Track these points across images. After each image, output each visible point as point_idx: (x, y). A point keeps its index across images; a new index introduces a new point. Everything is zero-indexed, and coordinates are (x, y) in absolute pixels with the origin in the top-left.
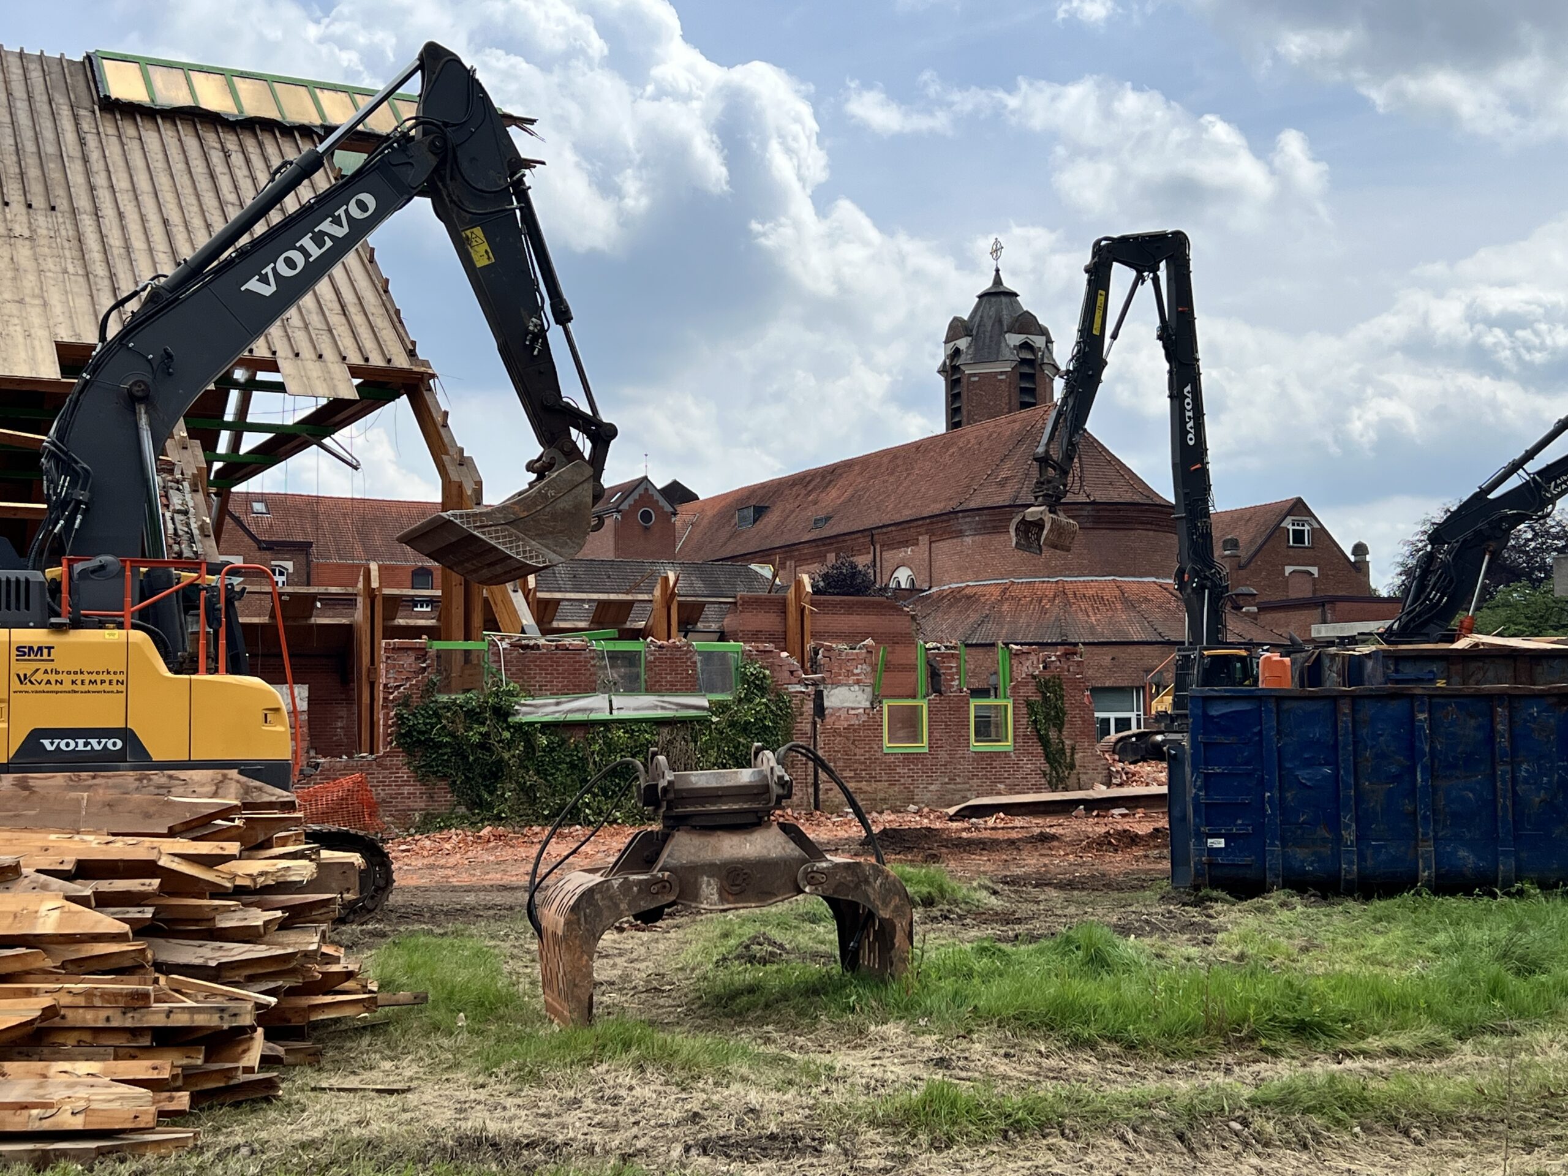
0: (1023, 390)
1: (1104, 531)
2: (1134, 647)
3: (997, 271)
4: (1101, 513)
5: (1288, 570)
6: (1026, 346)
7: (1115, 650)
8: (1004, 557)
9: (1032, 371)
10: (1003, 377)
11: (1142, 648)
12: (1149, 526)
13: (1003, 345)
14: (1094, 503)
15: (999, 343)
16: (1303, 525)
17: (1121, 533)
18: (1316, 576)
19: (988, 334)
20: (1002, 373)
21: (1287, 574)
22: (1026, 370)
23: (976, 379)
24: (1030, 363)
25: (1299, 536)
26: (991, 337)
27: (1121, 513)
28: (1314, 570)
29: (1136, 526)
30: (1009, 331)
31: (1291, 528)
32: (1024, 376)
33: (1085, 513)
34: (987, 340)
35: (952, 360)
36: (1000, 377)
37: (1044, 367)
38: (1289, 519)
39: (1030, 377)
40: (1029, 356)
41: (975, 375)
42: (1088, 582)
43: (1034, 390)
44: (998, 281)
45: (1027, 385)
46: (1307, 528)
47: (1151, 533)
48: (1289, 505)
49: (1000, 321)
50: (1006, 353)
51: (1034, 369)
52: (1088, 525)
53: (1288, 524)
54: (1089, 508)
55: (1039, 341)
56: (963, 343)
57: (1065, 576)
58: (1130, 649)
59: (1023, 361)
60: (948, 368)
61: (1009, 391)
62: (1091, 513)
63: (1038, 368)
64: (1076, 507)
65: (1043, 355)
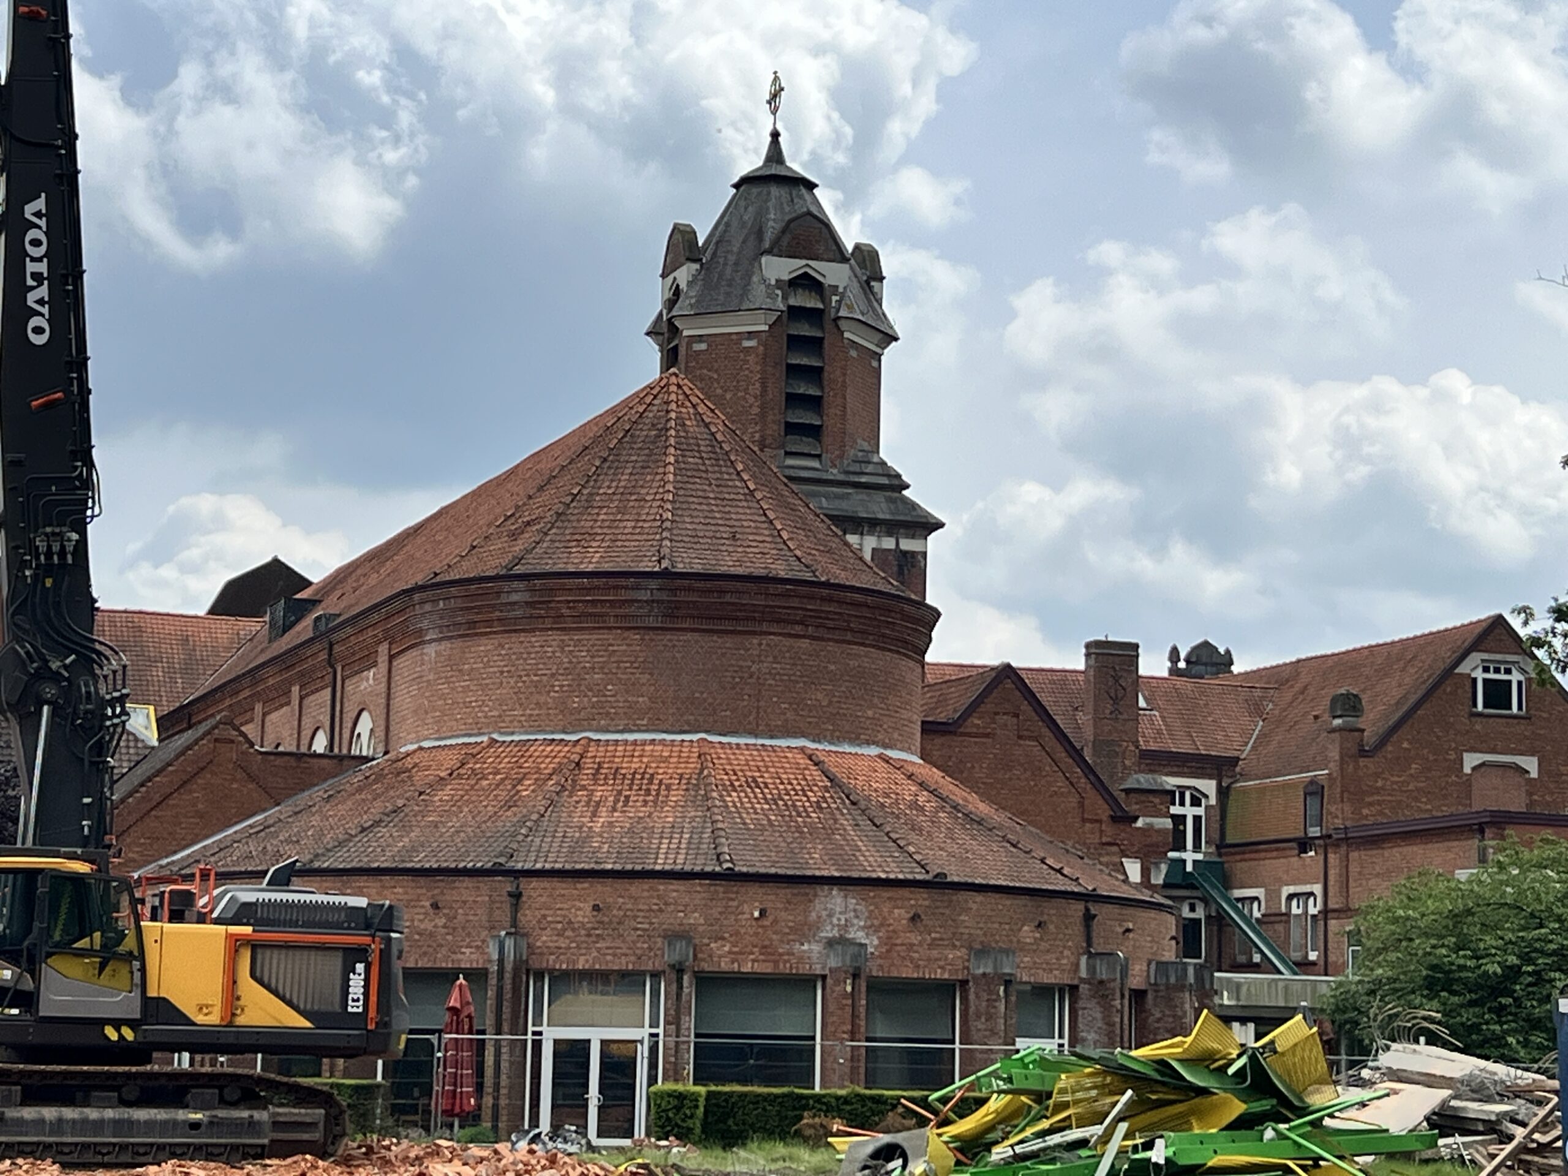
0: (793, 371)
1: (689, 636)
2: (647, 884)
3: (775, 135)
4: (682, 597)
5: (1471, 761)
6: (805, 282)
7: (603, 890)
8: (484, 688)
9: (819, 334)
10: (752, 343)
11: (661, 886)
12: (798, 629)
13: (755, 279)
14: (665, 574)
15: (749, 275)
16: (1508, 671)
17: (729, 642)
18: (1534, 774)
19: (732, 258)
20: (750, 335)
21: (1467, 770)
22: (805, 330)
23: (703, 346)
24: (815, 316)
25: (1498, 693)
26: (736, 264)
27: (728, 598)
28: (1531, 764)
29: (765, 627)
30: (769, 252)
31: (1480, 675)
32: (795, 343)
33: (645, 596)
34: (729, 270)
35: (670, 310)
36: (747, 344)
37: (843, 324)
38: (1476, 658)
39: (815, 345)
40: (811, 302)
41: (700, 338)
42: (644, 743)
43: (819, 370)
44: (775, 154)
45: (805, 361)
46: (1515, 677)
47: (805, 643)
48: (1479, 630)
49: (760, 234)
50: (758, 295)
51: (822, 328)
52: (651, 622)
53: (1474, 668)
54: (654, 584)
55: (833, 274)
56: (684, 275)
57: (597, 730)
58: (638, 888)
59: (795, 313)
60: (665, 328)
61: (763, 372)
62: (658, 595)
63: (828, 326)
64: (623, 582)
65: (839, 302)
